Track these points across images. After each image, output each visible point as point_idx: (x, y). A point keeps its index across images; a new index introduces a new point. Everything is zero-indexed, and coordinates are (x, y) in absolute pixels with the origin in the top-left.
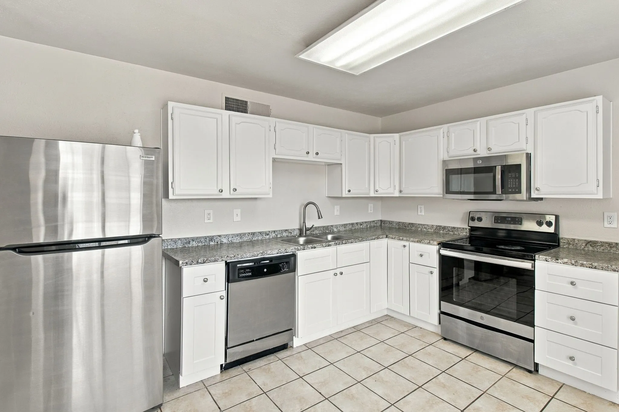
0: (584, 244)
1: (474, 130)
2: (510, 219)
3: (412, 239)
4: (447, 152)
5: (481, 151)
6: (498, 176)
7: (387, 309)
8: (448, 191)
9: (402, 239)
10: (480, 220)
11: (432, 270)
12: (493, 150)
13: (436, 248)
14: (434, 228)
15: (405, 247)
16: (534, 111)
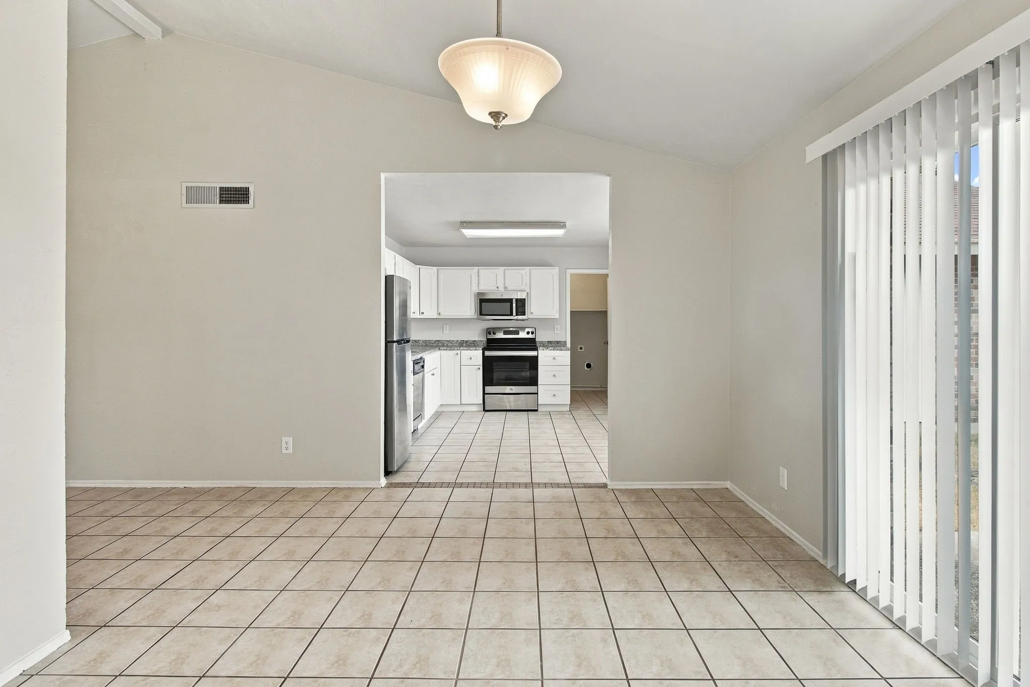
0: (546, 343)
1: (496, 274)
2: (512, 332)
3: (462, 348)
4: (478, 287)
5: (501, 289)
6: (514, 305)
7: (441, 405)
8: (481, 314)
9: (454, 350)
10: (494, 334)
11: (479, 367)
12: (508, 289)
13: (481, 352)
14: (459, 343)
15: (457, 354)
16: (530, 269)
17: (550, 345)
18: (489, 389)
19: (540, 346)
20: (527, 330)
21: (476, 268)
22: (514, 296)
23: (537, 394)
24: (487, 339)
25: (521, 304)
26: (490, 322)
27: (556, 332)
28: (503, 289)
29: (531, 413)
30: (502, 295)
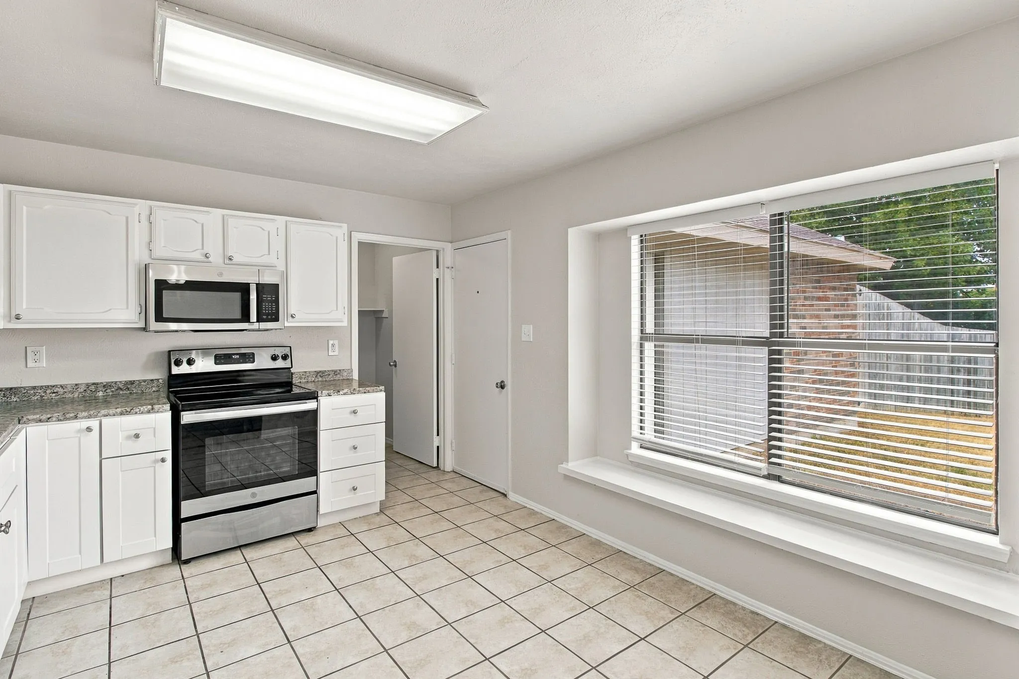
0: (314, 376)
1: (202, 225)
2: (235, 357)
3: (103, 412)
4: (148, 251)
5: (216, 258)
6: (253, 298)
7: (29, 584)
8: (159, 318)
9: (76, 417)
10: (190, 362)
11: (160, 455)
12: (235, 260)
13: (168, 415)
14: (82, 390)
15: (89, 429)
16: (286, 221)
17: (320, 379)
18: (188, 508)
19: (323, 389)
20: (272, 351)
21: (143, 203)
22: (251, 279)
23: (316, 492)
24: (171, 376)
25: (269, 295)
26: (179, 337)
27: (331, 353)
28: (221, 261)
29: (305, 539)
30: (221, 274)
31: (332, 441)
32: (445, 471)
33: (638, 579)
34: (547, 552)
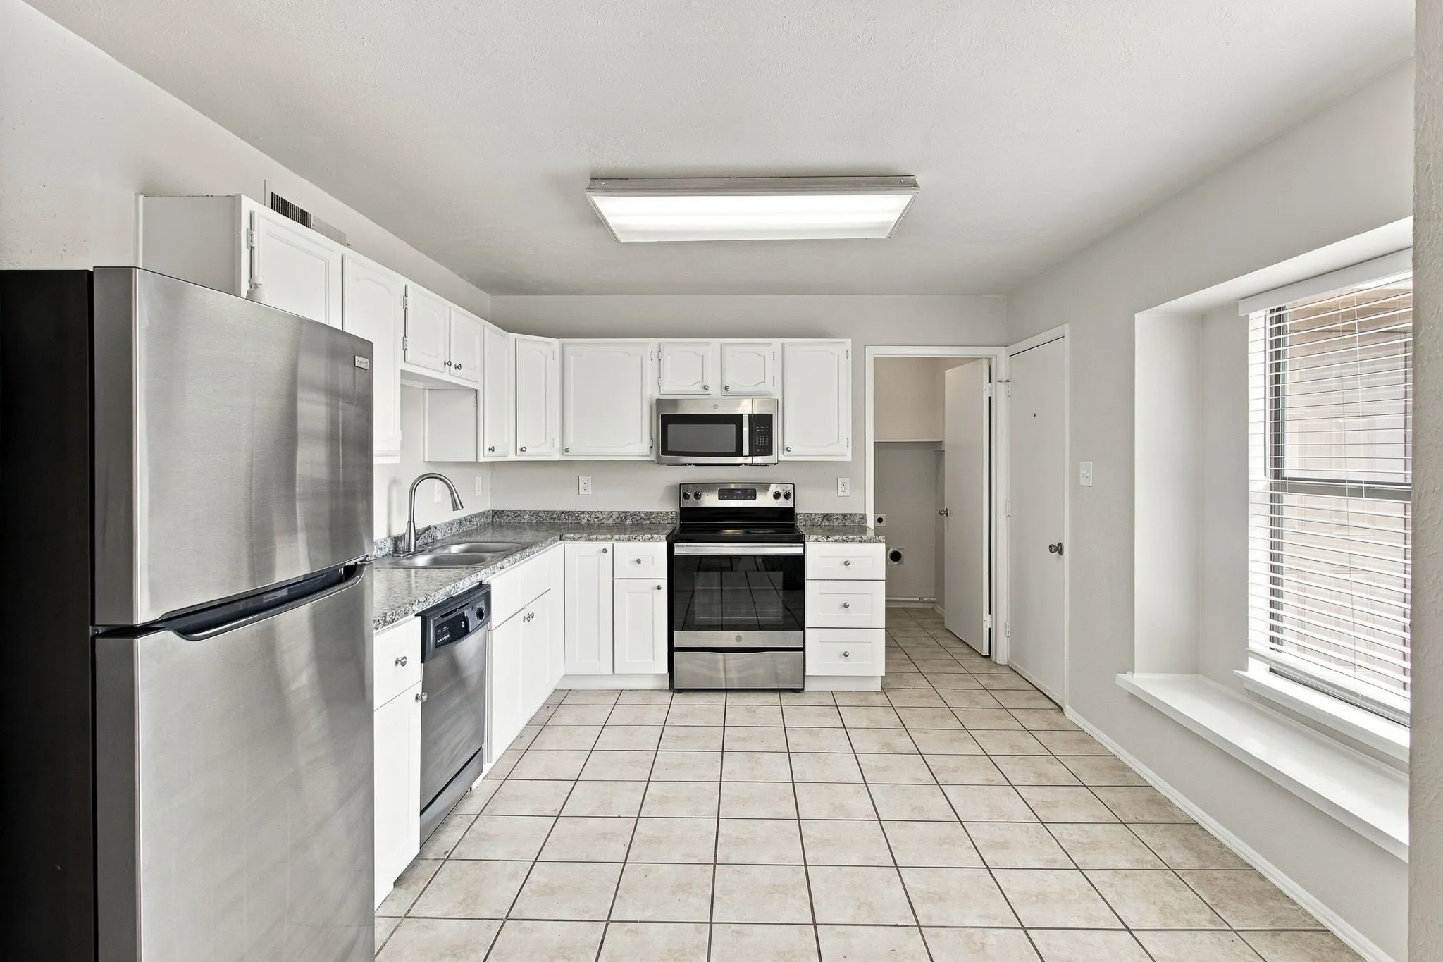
0: (820, 519)
1: (703, 356)
2: (740, 492)
3: (616, 537)
4: (658, 387)
5: (715, 390)
6: (746, 429)
7: (565, 676)
8: (665, 451)
9: (597, 539)
10: (697, 497)
11: (658, 583)
12: (731, 391)
13: (664, 545)
14: (615, 517)
15: (605, 551)
16: (782, 344)
17: (827, 523)
18: (682, 638)
19: (811, 533)
20: (774, 488)
21: (653, 342)
22: (746, 408)
23: (802, 649)
24: (681, 509)
25: (763, 426)
26: (687, 472)
27: (840, 493)
28: (719, 392)
29: (787, 698)
30: (715, 406)
31: (820, 593)
32: (996, 663)
33: (1193, 863)
34: (1069, 790)
